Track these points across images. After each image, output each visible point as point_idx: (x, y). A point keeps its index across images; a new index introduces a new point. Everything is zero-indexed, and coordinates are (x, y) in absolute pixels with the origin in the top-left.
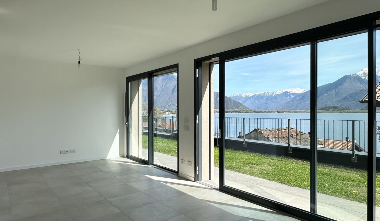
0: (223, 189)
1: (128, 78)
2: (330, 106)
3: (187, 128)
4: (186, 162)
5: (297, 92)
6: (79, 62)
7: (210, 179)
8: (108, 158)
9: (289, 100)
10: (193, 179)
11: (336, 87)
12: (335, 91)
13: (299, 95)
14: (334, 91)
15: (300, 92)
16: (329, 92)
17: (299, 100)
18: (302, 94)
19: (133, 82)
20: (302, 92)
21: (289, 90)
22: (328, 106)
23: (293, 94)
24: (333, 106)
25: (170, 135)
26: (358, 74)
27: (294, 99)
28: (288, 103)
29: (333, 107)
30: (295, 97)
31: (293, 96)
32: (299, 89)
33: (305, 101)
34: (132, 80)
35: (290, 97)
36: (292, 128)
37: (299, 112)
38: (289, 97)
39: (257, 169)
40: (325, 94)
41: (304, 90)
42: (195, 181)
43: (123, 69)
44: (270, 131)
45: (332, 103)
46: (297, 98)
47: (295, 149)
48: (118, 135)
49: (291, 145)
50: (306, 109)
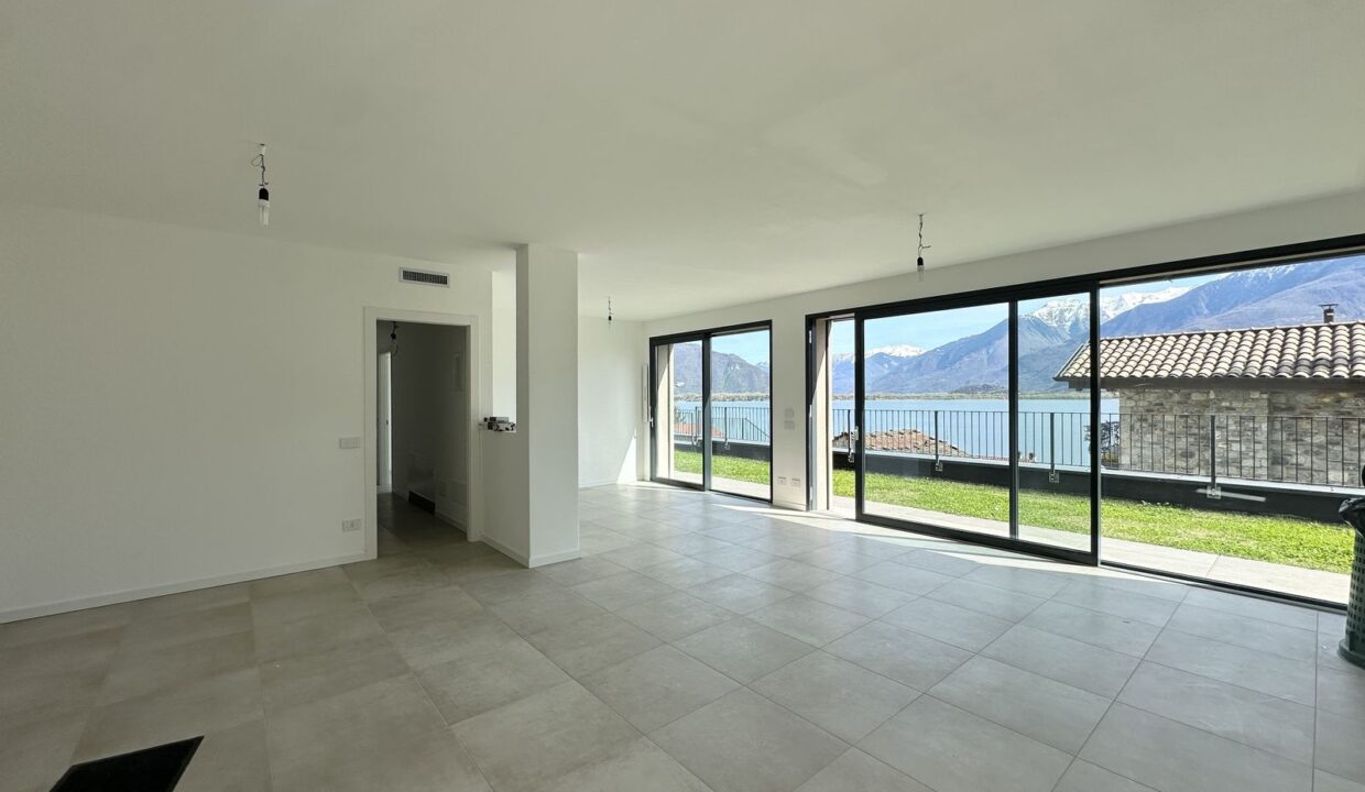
0: (862, 517)
1: (652, 340)
2: (975, 384)
3: (790, 425)
4: (789, 480)
5: (904, 355)
6: (610, 318)
7: (828, 508)
8: (619, 482)
9: (886, 372)
10: (804, 508)
11: (989, 344)
12: (988, 353)
13: (909, 360)
14: (984, 352)
15: (912, 354)
16: (973, 354)
17: (908, 371)
18: (914, 357)
19: (660, 347)
20: (915, 354)
21: (887, 350)
22: (971, 384)
23: (895, 358)
24: (982, 384)
25: (690, 443)
26: (1036, 314)
27: (899, 368)
28: (885, 377)
29: (983, 386)
30: (901, 365)
31: (896, 364)
32: (911, 348)
33: (922, 375)
34: (659, 343)
35: (890, 365)
36: (916, 431)
37: (908, 398)
38: (886, 366)
39: (890, 495)
40: (966, 359)
41: (918, 349)
42: (808, 509)
43: (643, 324)
44: (900, 433)
45: (981, 378)
46: (905, 368)
47: (946, 464)
48: (634, 441)
49: (940, 458)
50: (924, 391)
